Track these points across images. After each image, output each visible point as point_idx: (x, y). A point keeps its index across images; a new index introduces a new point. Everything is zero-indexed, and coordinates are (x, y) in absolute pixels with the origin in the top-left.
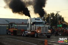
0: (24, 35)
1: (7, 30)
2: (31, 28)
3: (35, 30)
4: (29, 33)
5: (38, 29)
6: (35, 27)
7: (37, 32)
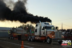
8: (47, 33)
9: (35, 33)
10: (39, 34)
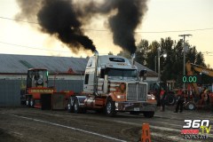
1: (22, 92)
3: (109, 92)
4: (90, 101)
5: (117, 91)
6: (109, 82)
8: (109, 87)
9: (85, 86)
10: (92, 88)
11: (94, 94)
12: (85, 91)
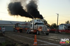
0: (28, 32)
1: (14, 29)
2: (34, 27)
3: (37, 28)
4: (32, 31)
7: (39, 30)
8: (37, 27)
11: (33, 29)
12: (31, 28)
